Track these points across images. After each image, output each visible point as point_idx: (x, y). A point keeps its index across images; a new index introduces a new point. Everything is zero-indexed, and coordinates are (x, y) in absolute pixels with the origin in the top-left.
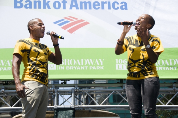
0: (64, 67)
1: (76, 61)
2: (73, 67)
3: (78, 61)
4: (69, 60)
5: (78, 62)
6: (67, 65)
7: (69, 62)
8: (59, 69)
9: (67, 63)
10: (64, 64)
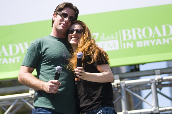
0: (132, 43)
1: (153, 29)
2: (148, 42)
3: (156, 29)
4: (139, 30)
5: (156, 32)
6: (138, 40)
7: (141, 33)
8: (125, 47)
9: (137, 36)
10: (132, 38)
